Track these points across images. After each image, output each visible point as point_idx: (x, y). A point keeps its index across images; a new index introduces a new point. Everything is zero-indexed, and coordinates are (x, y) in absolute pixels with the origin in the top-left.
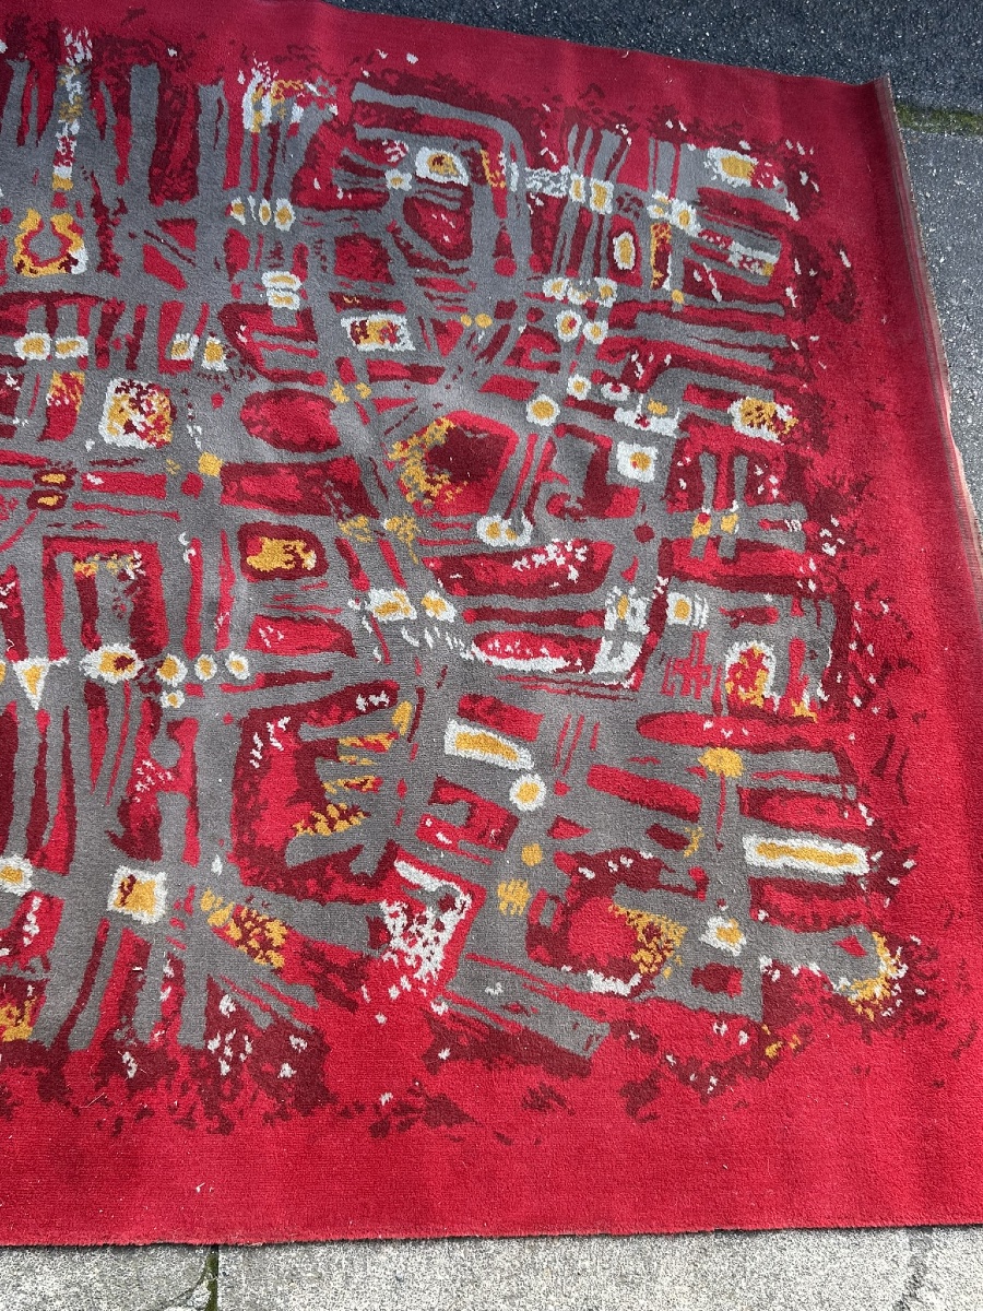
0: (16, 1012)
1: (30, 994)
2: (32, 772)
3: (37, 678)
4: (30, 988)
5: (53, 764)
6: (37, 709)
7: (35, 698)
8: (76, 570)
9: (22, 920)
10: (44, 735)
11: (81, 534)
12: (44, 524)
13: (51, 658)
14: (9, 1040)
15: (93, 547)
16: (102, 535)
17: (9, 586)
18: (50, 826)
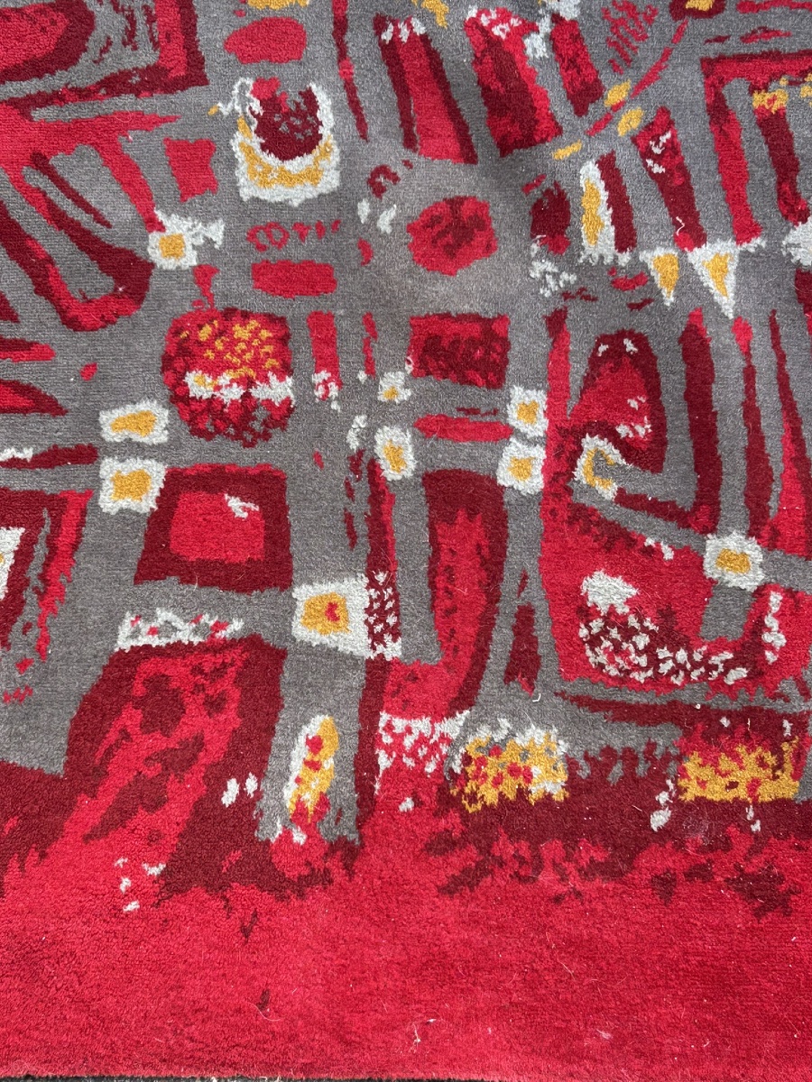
0: (771, 759)
1: (787, 733)
2: (740, 411)
3: (724, 271)
4: (787, 724)
5: (768, 399)
6: (731, 317)
7: (727, 300)
8: (755, 105)
9: (758, 627)
10: (747, 354)
11: (756, 48)
12: (699, 41)
13: (739, 241)
14: (767, 799)
15: (775, 67)
16: (786, 46)
17: (663, 139)
18: (776, 488)
